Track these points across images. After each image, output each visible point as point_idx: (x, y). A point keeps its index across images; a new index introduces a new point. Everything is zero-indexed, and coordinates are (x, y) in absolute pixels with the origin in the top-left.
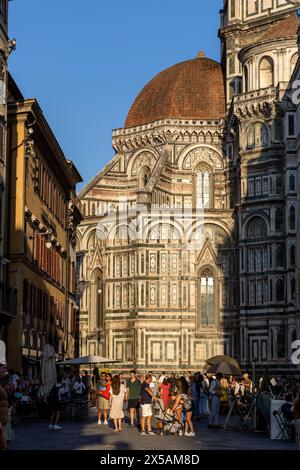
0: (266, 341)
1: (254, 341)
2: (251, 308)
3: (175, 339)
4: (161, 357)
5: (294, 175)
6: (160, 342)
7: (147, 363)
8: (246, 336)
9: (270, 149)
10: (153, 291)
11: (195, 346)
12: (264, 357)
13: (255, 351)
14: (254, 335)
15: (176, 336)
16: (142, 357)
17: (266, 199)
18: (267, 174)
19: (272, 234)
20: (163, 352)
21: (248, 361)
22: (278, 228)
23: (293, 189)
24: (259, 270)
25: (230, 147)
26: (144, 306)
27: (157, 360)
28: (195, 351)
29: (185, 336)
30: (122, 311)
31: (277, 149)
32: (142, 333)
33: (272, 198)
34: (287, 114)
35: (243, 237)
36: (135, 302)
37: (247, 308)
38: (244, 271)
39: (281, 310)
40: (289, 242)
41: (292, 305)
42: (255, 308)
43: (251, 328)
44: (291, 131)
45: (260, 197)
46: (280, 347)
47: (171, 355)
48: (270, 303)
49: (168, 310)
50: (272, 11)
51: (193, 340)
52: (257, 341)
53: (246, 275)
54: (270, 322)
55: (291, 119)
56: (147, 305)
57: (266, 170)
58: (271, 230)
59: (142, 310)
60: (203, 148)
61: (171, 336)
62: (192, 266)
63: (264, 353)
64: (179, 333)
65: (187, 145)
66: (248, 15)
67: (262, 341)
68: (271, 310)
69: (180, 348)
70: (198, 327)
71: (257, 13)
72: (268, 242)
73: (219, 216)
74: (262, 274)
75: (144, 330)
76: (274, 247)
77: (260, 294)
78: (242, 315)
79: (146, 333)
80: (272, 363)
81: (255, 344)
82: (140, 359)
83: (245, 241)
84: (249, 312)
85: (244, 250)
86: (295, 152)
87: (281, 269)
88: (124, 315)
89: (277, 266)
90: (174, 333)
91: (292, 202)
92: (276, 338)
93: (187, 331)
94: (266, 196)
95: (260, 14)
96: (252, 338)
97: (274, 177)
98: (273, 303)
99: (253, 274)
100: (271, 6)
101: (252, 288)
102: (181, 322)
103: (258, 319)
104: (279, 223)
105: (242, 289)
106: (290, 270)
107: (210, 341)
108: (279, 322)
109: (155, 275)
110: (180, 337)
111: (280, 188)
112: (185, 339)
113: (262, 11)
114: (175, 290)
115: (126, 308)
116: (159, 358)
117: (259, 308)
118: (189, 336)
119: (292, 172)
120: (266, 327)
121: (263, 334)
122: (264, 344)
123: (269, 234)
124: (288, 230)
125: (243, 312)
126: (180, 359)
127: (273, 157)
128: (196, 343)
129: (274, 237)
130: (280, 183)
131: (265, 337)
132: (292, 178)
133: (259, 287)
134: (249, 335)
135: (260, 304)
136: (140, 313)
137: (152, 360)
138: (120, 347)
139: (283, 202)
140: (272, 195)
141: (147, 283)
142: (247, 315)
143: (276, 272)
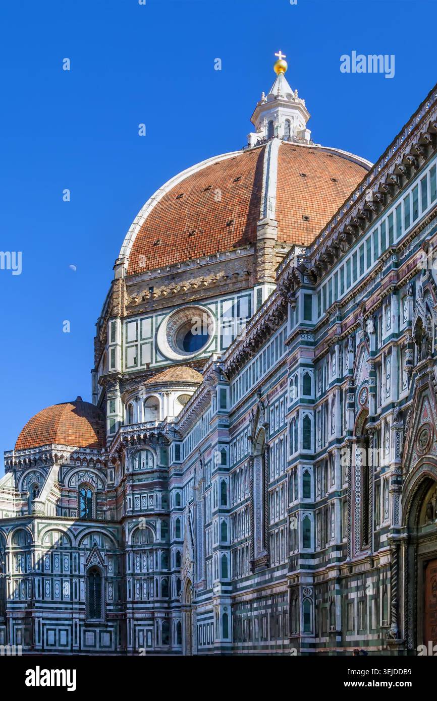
0: (151, 630)
1: (139, 631)
2: (137, 603)
3: (67, 628)
4: (55, 642)
5: (180, 493)
6: (55, 630)
7: (43, 647)
8: (132, 626)
9: (156, 471)
10: (48, 586)
11: (84, 634)
12: (149, 644)
13: (141, 639)
14: (140, 625)
15: (69, 625)
16: (39, 642)
17: (152, 512)
18: (153, 492)
19: (158, 541)
20: (57, 638)
21: (134, 647)
22: (163, 536)
23: (179, 505)
24: (144, 571)
25: (111, 472)
26: (41, 599)
27: (52, 645)
28: (85, 638)
29: (76, 624)
30: (21, 602)
31: (162, 472)
32: (39, 622)
33: (158, 512)
34: (173, 444)
35: (130, 543)
36: (33, 595)
37: (133, 603)
38: (130, 572)
39: (166, 605)
40: (174, 549)
41: (178, 601)
42: (142, 603)
43: (137, 620)
44: (178, 458)
45: (146, 510)
46: (165, 636)
47: (63, 641)
48: (156, 598)
49: (61, 603)
50: (151, 366)
51: (83, 629)
52: (143, 630)
53: (133, 575)
54: (156, 615)
55: (178, 448)
56: (43, 598)
57: (152, 489)
58: (157, 537)
59: (38, 602)
60: (87, 471)
61: (63, 625)
62: (82, 566)
63: (149, 641)
64: (71, 623)
65: (72, 468)
66: (127, 367)
67: (148, 631)
68: (157, 605)
69: (72, 635)
70: (88, 618)
71: (137, 366)
72: (154, 547)
73: (106, 525)
74: (148, 574)
75: (41, 619)
76: (160, 553)
77: (145, 591)
78: (128, 609)
79: (42, 622)
80: (157, 649)
81: (141, 633)
82: (37, 644)
83: (132, 547)
84: (135, 606)
85: (131, 554)
86: (181, 475)
87: (165, 570)
88: (22, 605)
89: (162, 568)
90: (67, 622)
91: (178, 516)
92: (161, 628)
93: (77, 620)
94: (153, 510)
95: (139, 367)
96: (137, 628)
97: (160, 495)
98: (158, 599)
99: (138, 575)
100: (150, 362)
101: (138, 586)
102: (72, 613)
103: (143, 612)
104: (165, 532)
105: (129, 586)
106: (175, 572)
107: (98, 630)
108: (163, 615)
109: (50, 572)
110: (71, 625)
111: (165, 504)
112: (76, 627)
113: (141, 365)
114: (67, 586)
115: (24, 599)
116: (53, 643)
117: (145, 602)
118: (80, 625)
119: (178, 490)
120: (152, 619)
121: (149, 625)
122: (149, 633)
123: (154, 541)
124: (173, 539)
125: (129, 606)
126: (72, 645)
127: (159, 478)
128: (85, 631)
129: (160, 544)
130: (165, 500)
131: (151, 628)
132: (178, 496)
133: (145, 586)
134: (135, 625)
135: (147, 600)
136: (37, 605)
137: (47, 645)
138: (19, 633)
139: (168, 515)
140: (158, 510)
141: (43, 579)
142: (133, 609)
143: (162, 573)
